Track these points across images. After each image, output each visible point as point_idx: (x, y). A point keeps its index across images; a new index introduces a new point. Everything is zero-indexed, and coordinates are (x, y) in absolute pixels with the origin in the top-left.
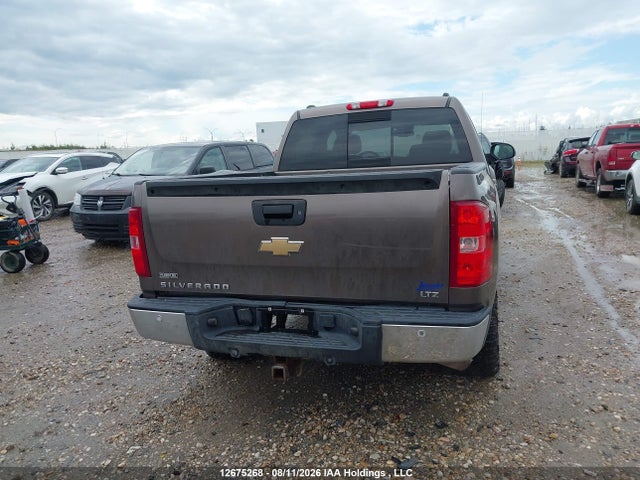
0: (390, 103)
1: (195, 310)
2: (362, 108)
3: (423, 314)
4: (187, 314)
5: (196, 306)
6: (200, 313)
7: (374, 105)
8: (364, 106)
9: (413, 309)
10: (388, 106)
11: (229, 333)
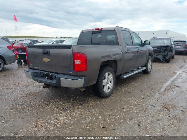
0: (102, 29)
1: (32, 72)
2: (95, 30)
3: (69, 77)
4: (31, 73)
5: (32, 71)
6: (33, 73)
7: (98, 29)
8: (96, 29)
9: (68, 76)
10: (101, 29)
11: (39, 78)
